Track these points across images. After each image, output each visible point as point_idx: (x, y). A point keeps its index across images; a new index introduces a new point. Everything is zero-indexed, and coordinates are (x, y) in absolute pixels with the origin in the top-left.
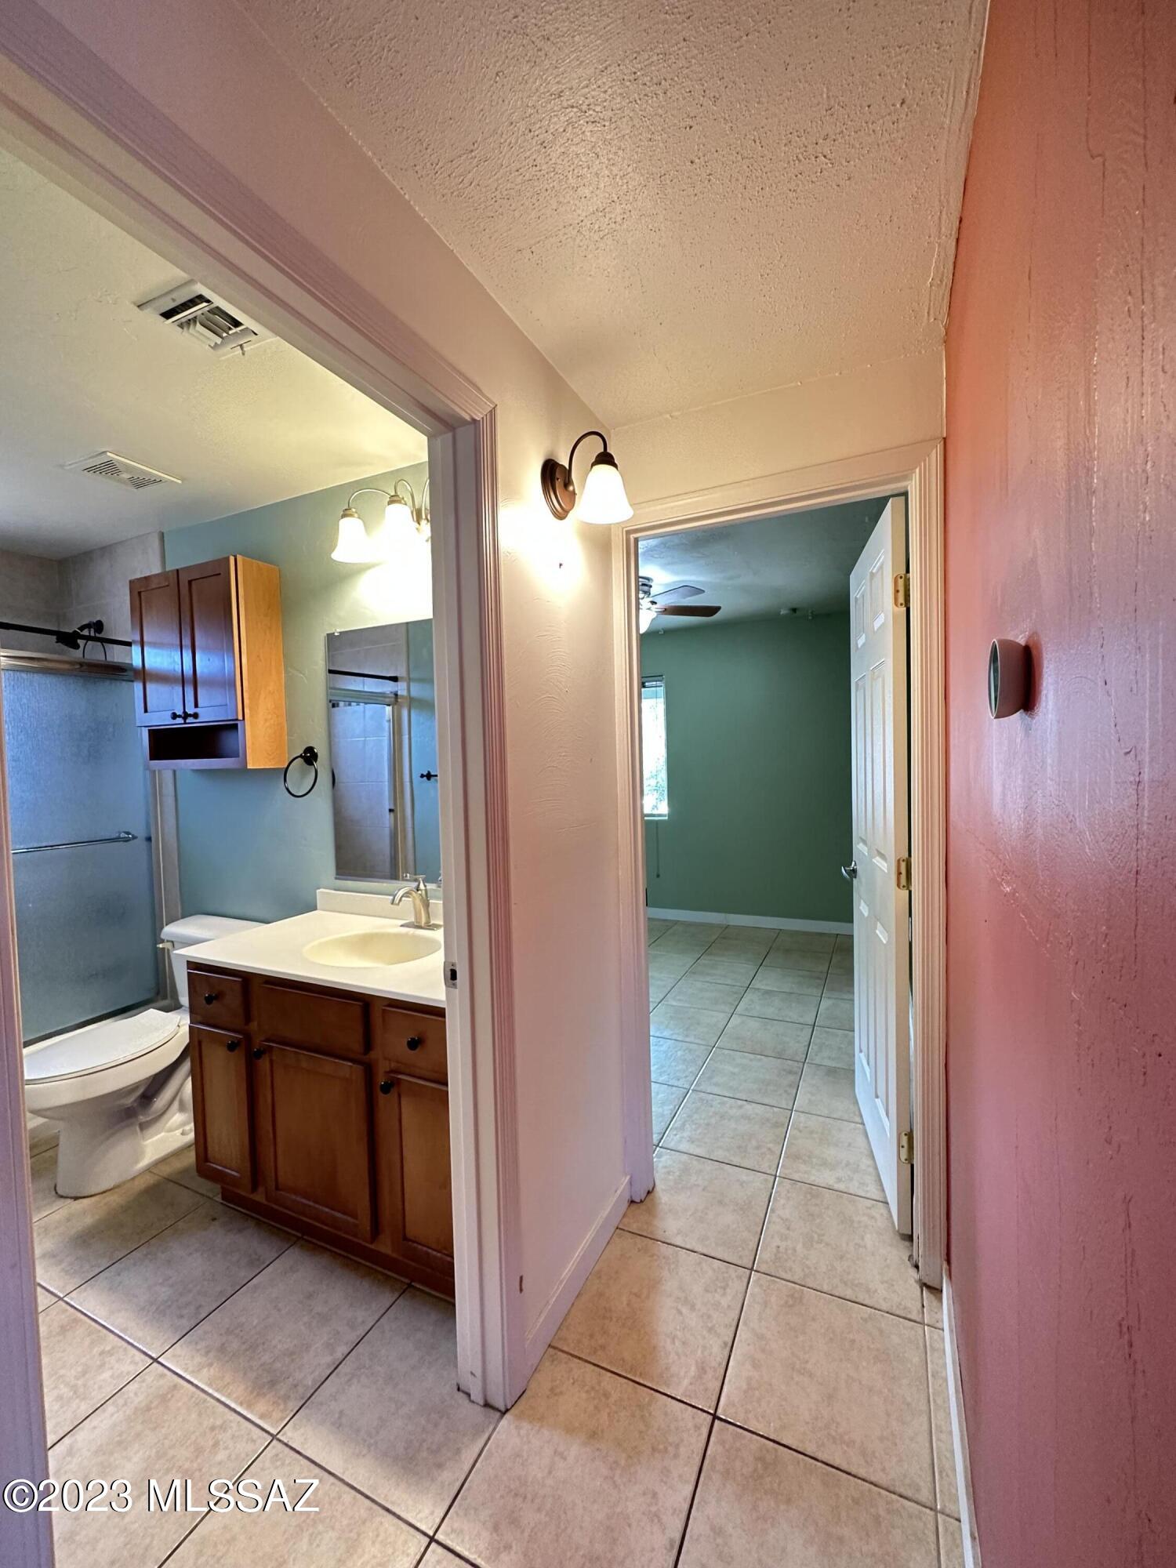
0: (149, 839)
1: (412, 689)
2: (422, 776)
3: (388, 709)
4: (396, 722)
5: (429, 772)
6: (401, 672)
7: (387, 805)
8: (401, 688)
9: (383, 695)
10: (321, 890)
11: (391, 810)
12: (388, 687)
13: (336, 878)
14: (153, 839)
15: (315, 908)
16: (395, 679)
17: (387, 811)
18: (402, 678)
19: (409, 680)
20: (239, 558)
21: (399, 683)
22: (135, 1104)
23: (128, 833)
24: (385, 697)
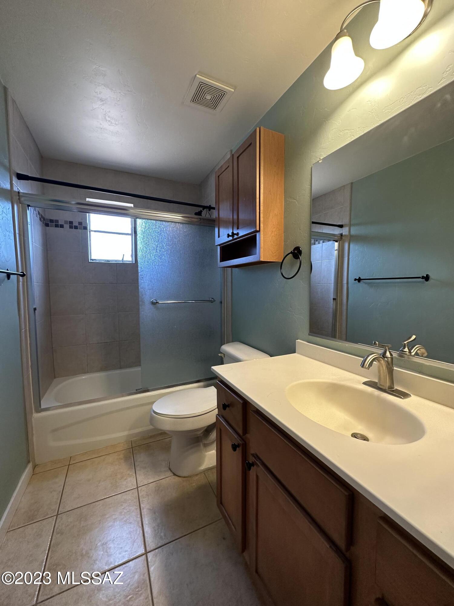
0: (221, 302)
1: (351, 230)
2: (355, 280)
3: (336, 244)
4: (341, 251)
5: (359, 278)
6: (345, 221)
7: (332, 296)
8: (345, 231)
9: (334, 235)
10: (299, 340)
11: (334, 299)
12: (337, 231)
13: (309, 335)
14: (223, 302)
15: (294, 352)
16: (341, 226)
17: (332, 299)
18: (345, 225)
19: (350, 225)
20: (262, 128)
21: (344, 228)
22: (201, 435)
23: (212, 299)
24: (335, 236)
